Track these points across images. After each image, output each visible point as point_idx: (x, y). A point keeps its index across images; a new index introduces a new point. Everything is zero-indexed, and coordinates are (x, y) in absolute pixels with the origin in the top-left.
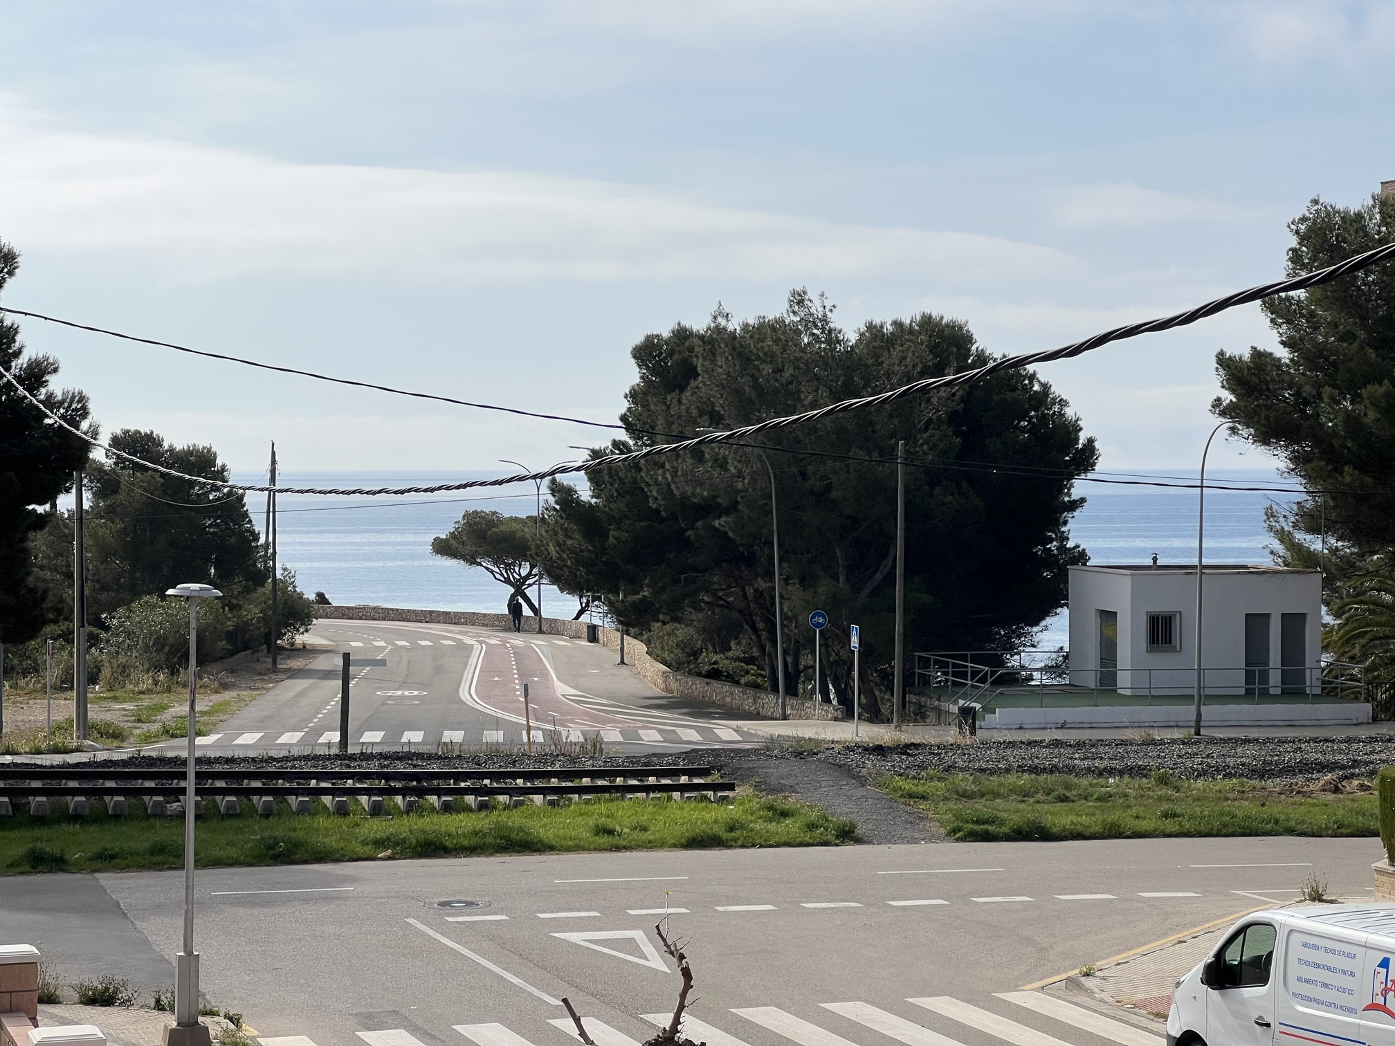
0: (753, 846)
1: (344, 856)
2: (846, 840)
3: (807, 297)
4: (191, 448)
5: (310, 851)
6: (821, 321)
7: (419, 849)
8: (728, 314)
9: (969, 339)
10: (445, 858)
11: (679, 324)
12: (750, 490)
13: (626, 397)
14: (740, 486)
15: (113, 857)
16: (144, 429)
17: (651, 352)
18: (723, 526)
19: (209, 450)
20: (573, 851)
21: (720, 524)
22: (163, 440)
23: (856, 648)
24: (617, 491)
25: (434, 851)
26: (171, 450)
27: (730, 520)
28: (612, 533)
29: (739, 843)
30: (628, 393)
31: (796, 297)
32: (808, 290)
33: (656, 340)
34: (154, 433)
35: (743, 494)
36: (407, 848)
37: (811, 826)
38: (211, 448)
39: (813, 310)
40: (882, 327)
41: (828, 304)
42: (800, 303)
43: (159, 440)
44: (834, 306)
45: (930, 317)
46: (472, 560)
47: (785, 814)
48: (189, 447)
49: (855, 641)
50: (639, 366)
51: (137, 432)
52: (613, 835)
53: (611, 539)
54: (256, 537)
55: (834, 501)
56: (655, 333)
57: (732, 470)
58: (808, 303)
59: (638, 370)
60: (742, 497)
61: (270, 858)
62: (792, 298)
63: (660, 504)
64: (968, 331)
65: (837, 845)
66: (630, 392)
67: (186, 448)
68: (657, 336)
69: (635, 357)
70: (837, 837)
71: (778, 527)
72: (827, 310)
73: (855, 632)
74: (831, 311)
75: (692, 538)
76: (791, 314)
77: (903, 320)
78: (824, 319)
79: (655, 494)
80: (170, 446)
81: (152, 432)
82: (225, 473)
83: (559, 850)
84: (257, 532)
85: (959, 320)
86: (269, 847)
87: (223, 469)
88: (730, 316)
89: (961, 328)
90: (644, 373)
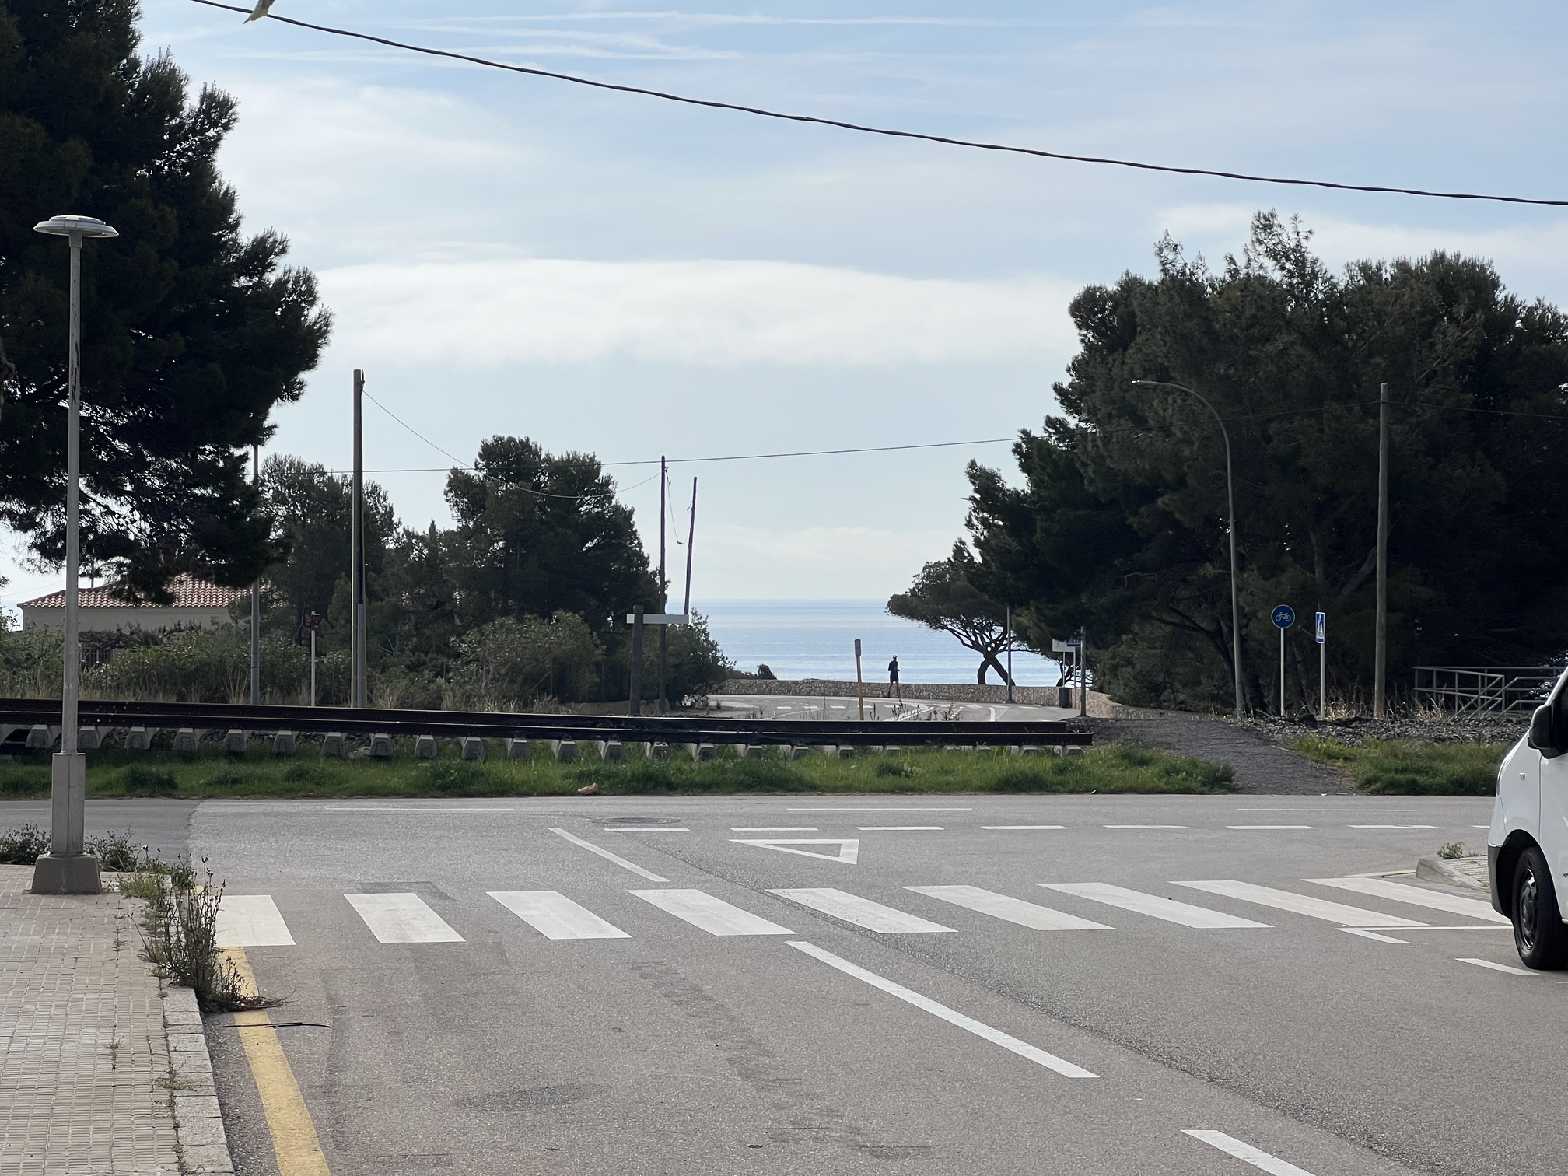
0: (1087, 791)
1: (534, 790)
2: (1216, 788)
3: (1276, 222)
4: (571, 456)
5: (491, 782)
6: (1294, 251)
7: (635, 784)
8: (1176, 246)
9: (1495, 284)
10: (668, 795)
11: (1127, 274)
12: (1201, 458)
13: (1068, 371)
14: (1186, 452)
15: (235, 781)
16: (520, 436)
17: (1092, 308)
18: (1167, 505)
19: (592, 460)
20: (841, 792)
21: (1163, 503)
22: (541, 449)
23: (1321, 640)
24: (1050, 476)
25: (654, 788)
26: (548, 459)
27: (1175, 497)
28: (1039, 524)
29: (1069, 788)
30: (1070, 365)
31: (1262, 221)
32: (1277, 212)
33: (1098, 294)
34: (531, 441)
35: (1191, 462)
36: (618, 783)
37: (1170, 772)
38: (594, 456)
39: (1284, 237)
40: (1379, 268)
41: (1303, 229)
42: (1268, 228)
43: (536, 449)
44: (1310, 232)
45: (1443, 256)
46: (935, 623)
47: (1143, 762)
48: (569, 455)
49: (1320, 632)
50: (1080, 327)
51: (511, 439)
52: (900, 775)
53: (1039, 534)
54: (645, 562)
55: (1304, 470)
56: (1098, 285)
57: (1179, 434)
58: (1279, 230)
59: (1078, 331)
60: (1189, 467)
61: (438, 789)
62: (1257, 223)
63: (1098, 488)
64: (1492, 273)
65: (1202, 793)
66: (1073, 364)
67: (565, 456)
68: (1100, 288)
69: (1073, 315)
70: (1204, 784)
71: (1234, 503)
72: (1301, 237)
73: (1320, 621)
74: (1307, 238)
75: (1135, 525)
76: (1257, 244)
77: (1408, 260)
78: (1298, 249)
79: (1091, 473)
80: (547, 455)
81: (528, 440)
82: (610, 487)
83: (823, 791)
84: (646, 555)
85: (1481, 259)
86: (440, 776)
87: (608, 482)
88: (1179, 248)
89: (1483, 268)
90: (1085, 336)
